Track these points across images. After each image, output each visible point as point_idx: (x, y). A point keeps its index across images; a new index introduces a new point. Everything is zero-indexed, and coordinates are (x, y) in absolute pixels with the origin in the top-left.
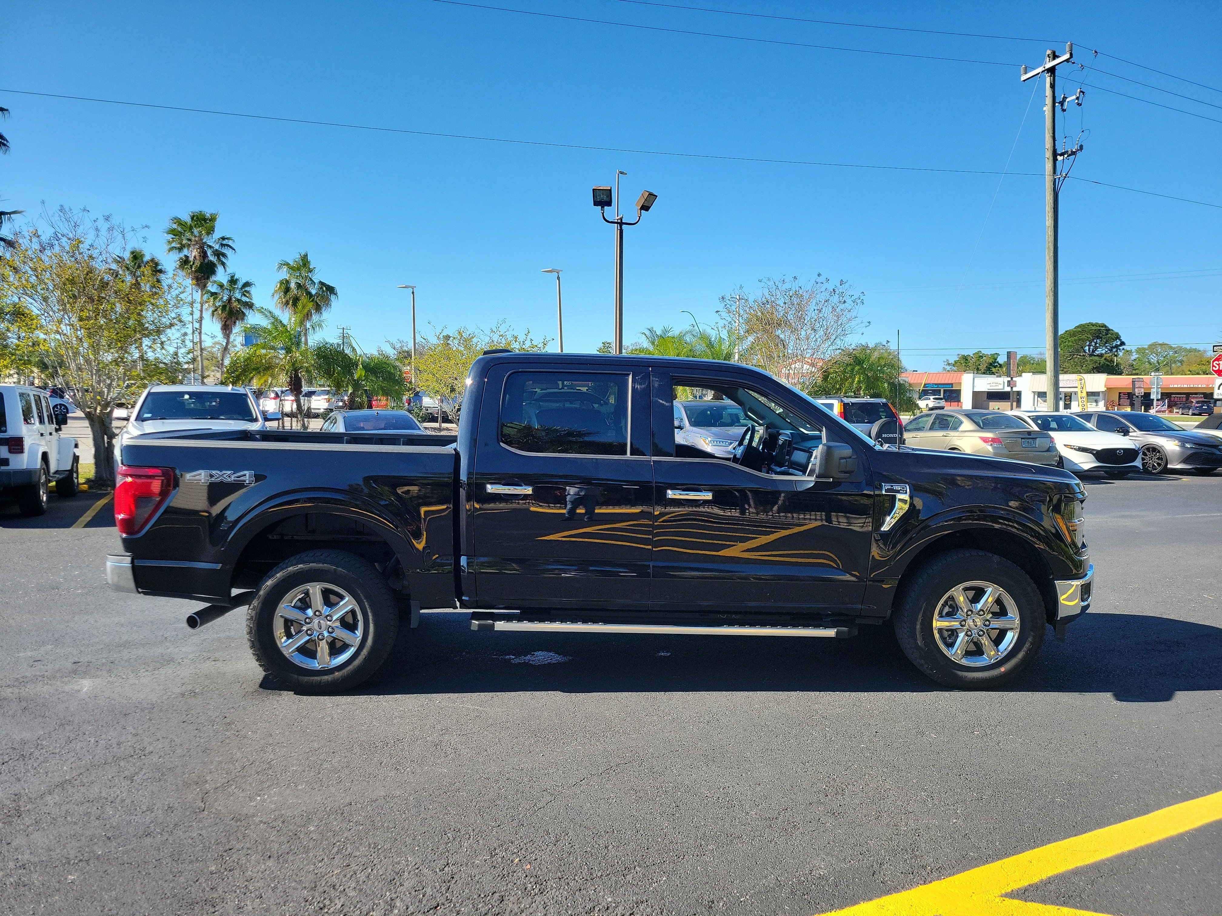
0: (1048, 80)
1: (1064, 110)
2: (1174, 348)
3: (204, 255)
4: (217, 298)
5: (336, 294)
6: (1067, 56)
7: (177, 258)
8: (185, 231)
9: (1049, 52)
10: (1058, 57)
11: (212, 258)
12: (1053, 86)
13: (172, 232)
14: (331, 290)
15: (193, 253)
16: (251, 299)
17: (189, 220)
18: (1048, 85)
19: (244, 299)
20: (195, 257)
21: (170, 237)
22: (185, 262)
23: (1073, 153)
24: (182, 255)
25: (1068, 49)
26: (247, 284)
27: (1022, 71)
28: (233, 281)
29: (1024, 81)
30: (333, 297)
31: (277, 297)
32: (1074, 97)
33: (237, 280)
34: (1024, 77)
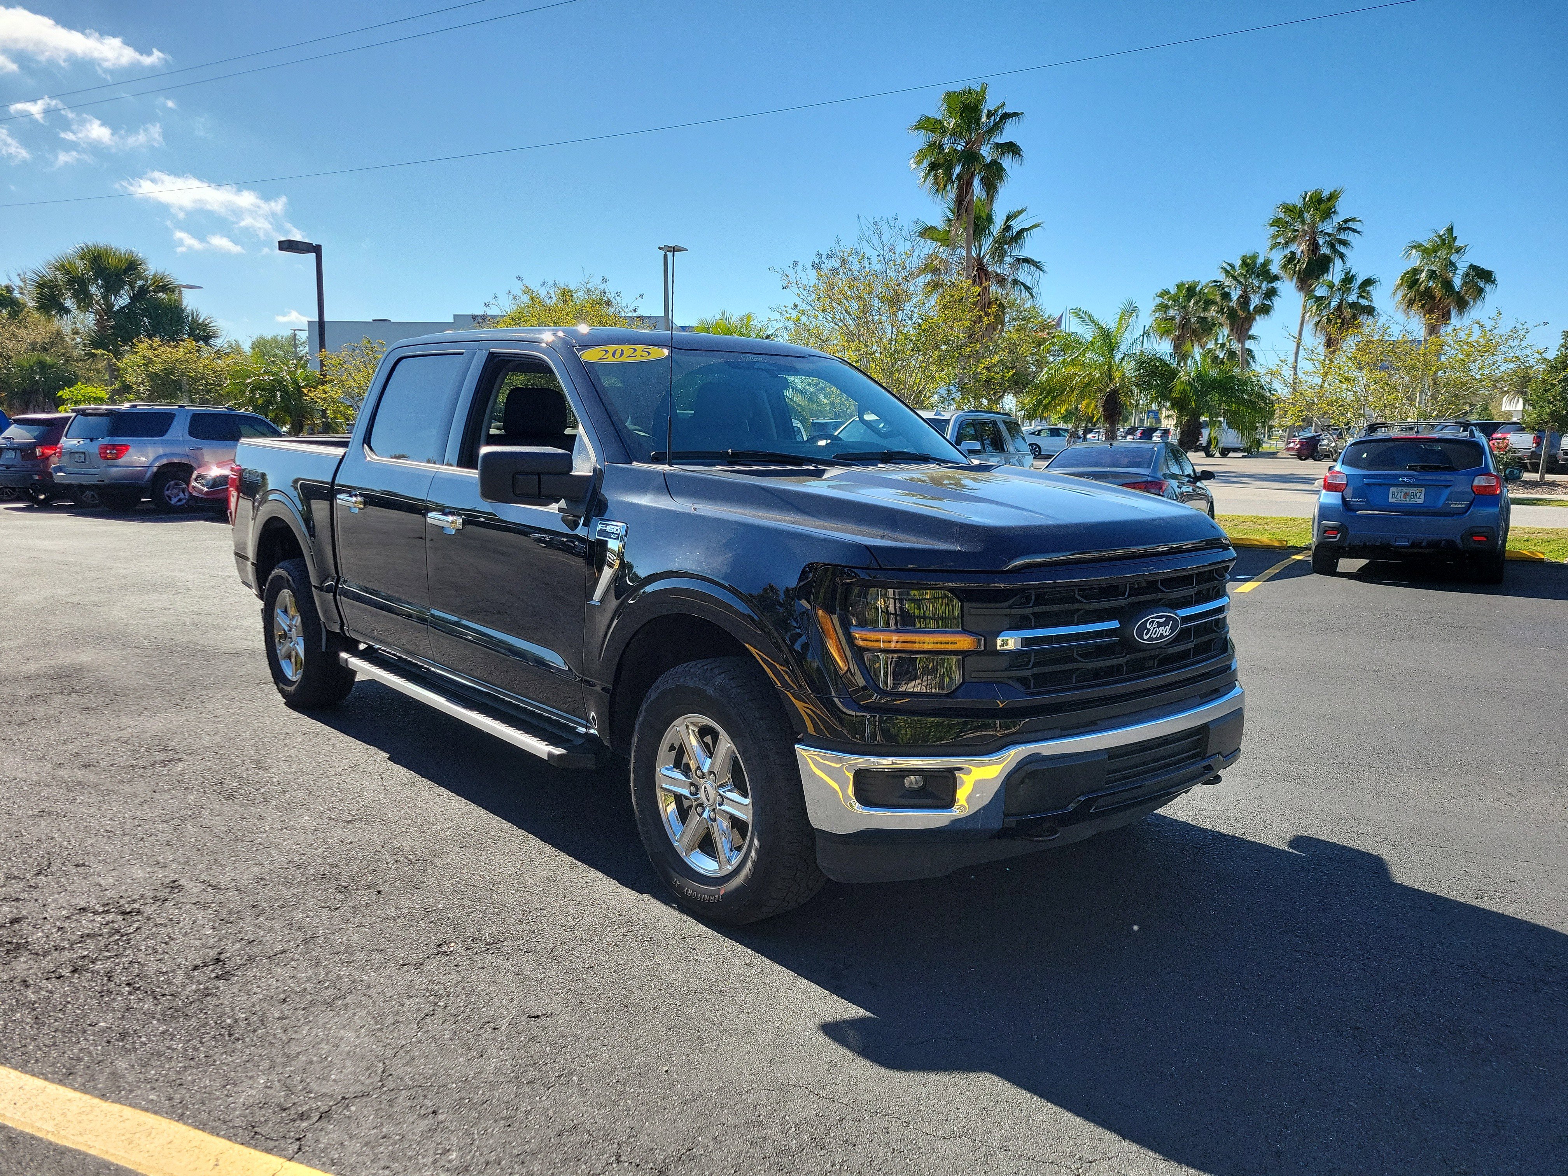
3: (1314, 246)
4: (1322, 304)
5: (1493, 282)
7: (1281, 257)
8: (1293, 219)
11: (1325, 250)
13: (1277, 222)
14: (1487, 276)
15: (1300, 248)
16: (1371, 301)
17: (1299, 204)
19: (1364, 302)
20: (1302, 252)
21: (1273, 230)
22: (1291, 258)
24: (1287, 252)
26: (1368, 282)
28: (1348, 279)
30: (1488, 288)
31: (1400, 294)
33: (1353, 276)
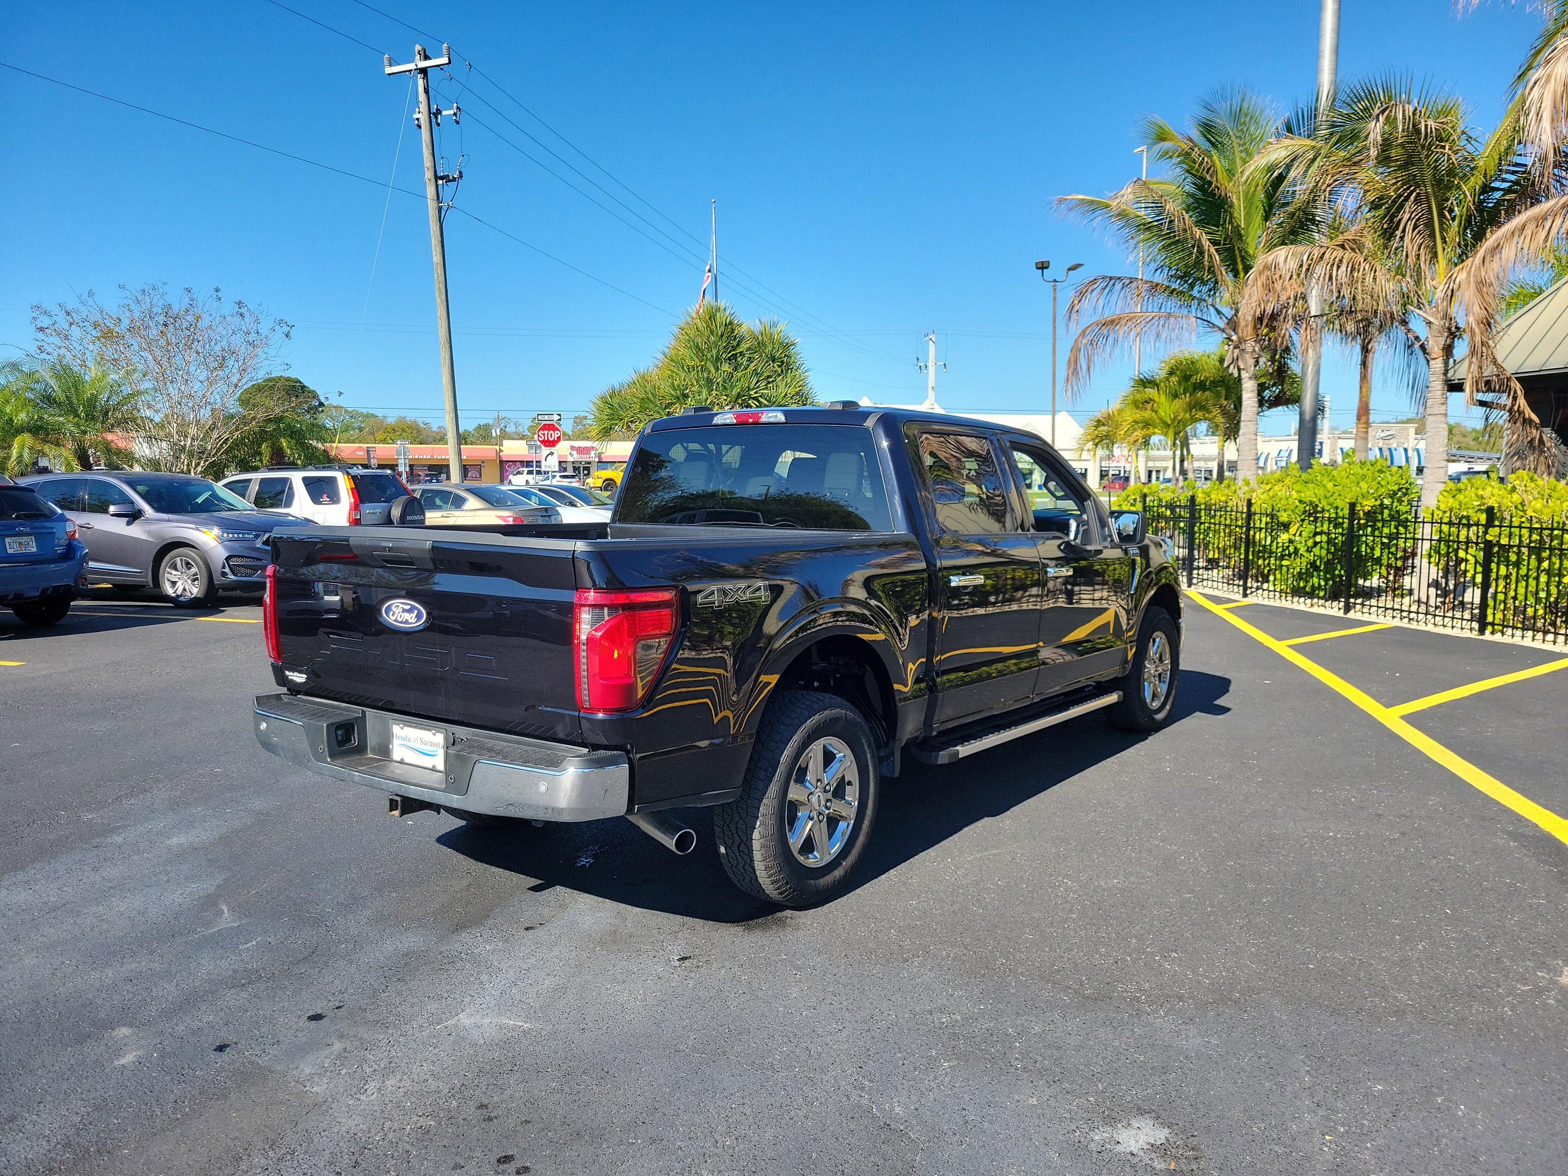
0: (421, 83)
1: (438, 125)
2: (350, 412)
6: (445, 60)
9: (418, 48)
10: (430, 59)
12: (426, 91)
18: (421, 89)
23: (454, 179)
25: (445, 52)
27: (386, 63)
29: (389, 74)
32: (452, 112)
34: (388, 70)
